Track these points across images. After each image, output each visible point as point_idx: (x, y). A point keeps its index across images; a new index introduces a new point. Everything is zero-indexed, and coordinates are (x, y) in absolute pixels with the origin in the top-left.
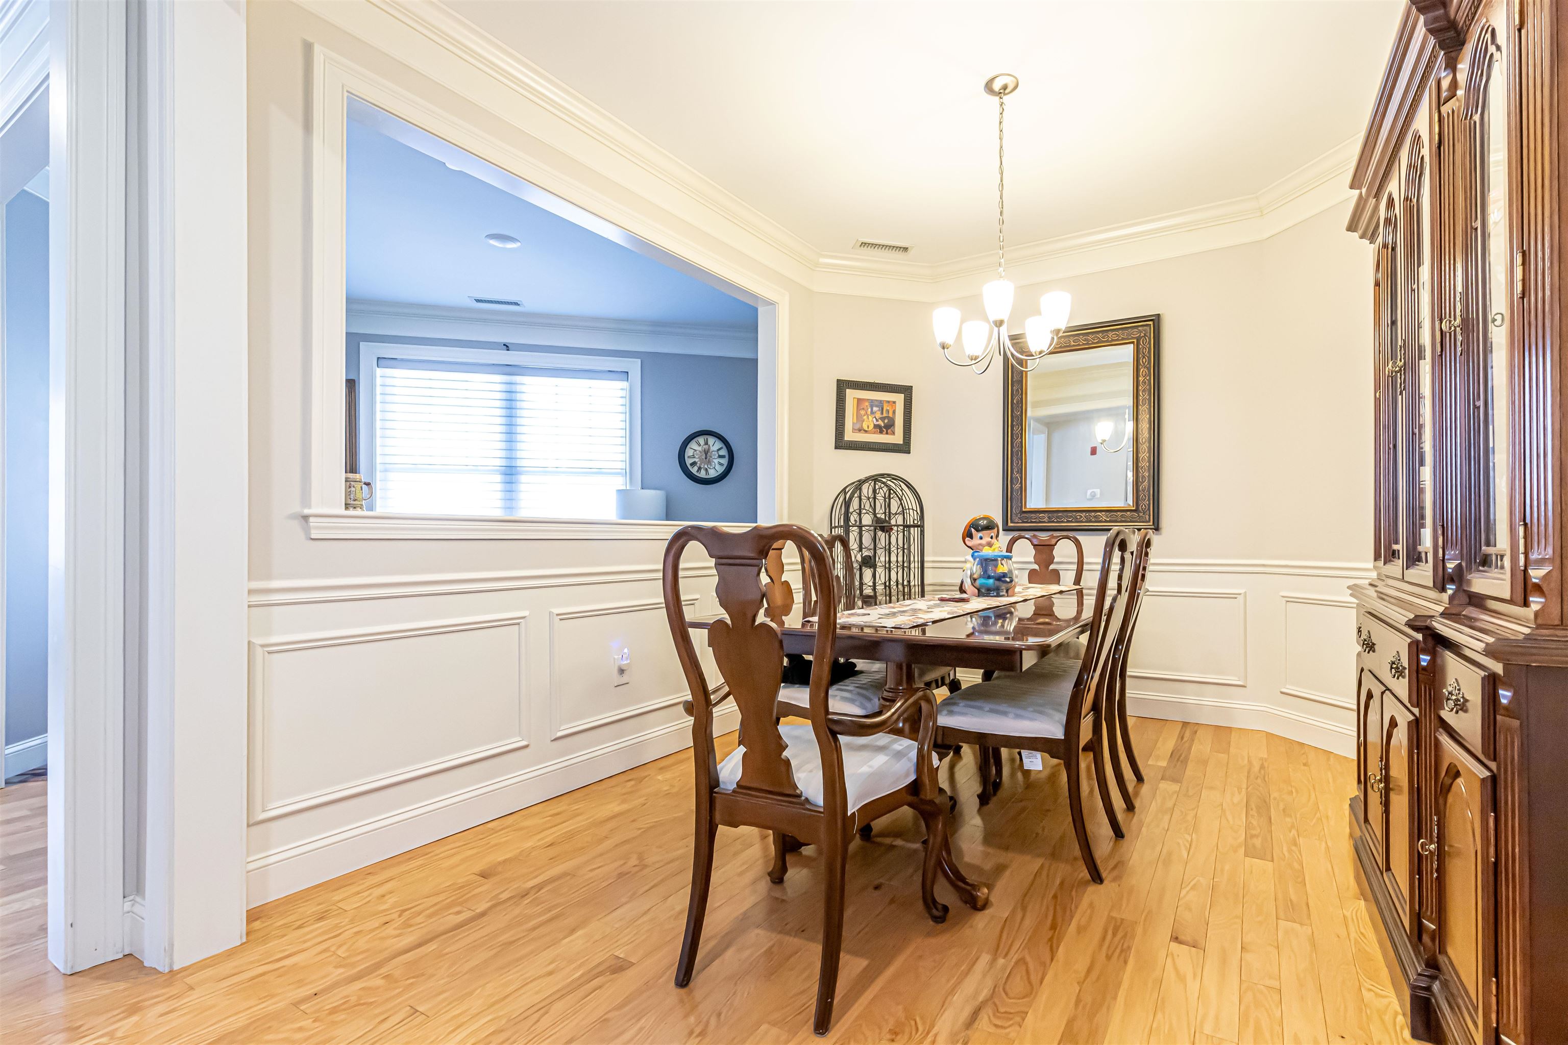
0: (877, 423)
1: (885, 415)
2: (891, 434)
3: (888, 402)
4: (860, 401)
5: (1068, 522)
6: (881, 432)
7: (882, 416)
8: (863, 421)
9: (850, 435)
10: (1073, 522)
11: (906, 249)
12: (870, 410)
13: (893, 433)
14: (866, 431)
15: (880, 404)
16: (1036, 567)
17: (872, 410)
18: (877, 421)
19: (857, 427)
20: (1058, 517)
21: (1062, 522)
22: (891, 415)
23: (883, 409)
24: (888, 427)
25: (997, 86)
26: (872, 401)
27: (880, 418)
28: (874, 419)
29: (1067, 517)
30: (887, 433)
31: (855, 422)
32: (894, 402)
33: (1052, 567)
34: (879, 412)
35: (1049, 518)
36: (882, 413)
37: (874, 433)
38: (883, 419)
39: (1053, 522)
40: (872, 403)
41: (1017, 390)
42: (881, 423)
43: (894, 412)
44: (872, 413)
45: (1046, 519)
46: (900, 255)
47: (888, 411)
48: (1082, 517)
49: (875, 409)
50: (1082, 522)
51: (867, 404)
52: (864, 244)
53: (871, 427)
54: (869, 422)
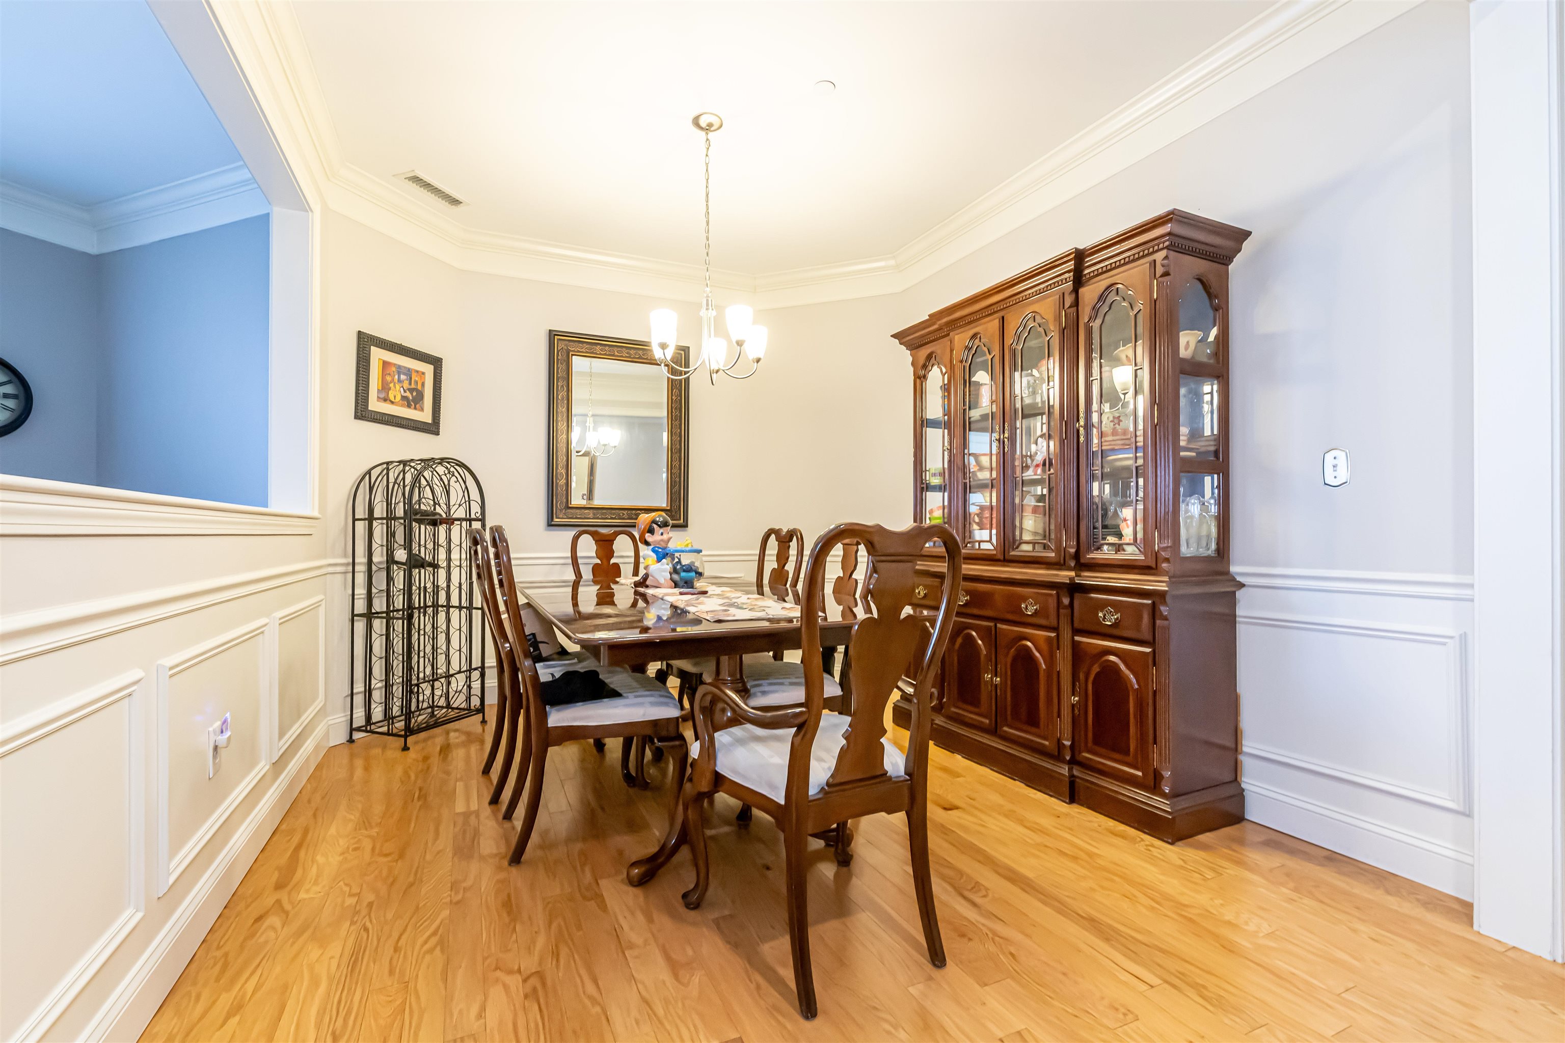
0: (405, 395)
1: (413, 386)
2: (419, 410)
3: (417, 372)
4: (386, 364)
5: (612, 518)
6: (409, 406)
7: (410, 387)
8: (390, 389)
9: (375, 405)
10: (616, 519)
11: (455, 202)
12: (396, 377)
13: (422, 410)
14: (392, 403)
15: (409, 372)
16: (599, 561)
17: (399, 377)
18: (405, 391)
19: (382, 396)
20: (603, 514)
21: (607, 518)
22: (419, 387)
23: (411, 378)
24: (415, 400)
25: (703, 122)
26: (399, 367)
27: (409, 389)
28: (402, 389)
29: (611, 514)
30: (415, 408)
31: (381, 389)
32: (423, 373)
33: (613, 561)
34: (407, 382)
35: (594, 514)
36: (410, 384)
37: (402, 406)
38: (411, 390)
39: (598, 518)
40: (400, 369)
41: (562, 386)
42: (408, 394)
43: (423, 385)
44: (399, 381)
45: (591, 515)
46: (443, 204)
47: (416, 382)
48: (624, 514)
49: (403, 377)
50: (624, 519)
51: (394, 369)
52: (416, 180)
53: (398, 398)
54: (396, 393)
